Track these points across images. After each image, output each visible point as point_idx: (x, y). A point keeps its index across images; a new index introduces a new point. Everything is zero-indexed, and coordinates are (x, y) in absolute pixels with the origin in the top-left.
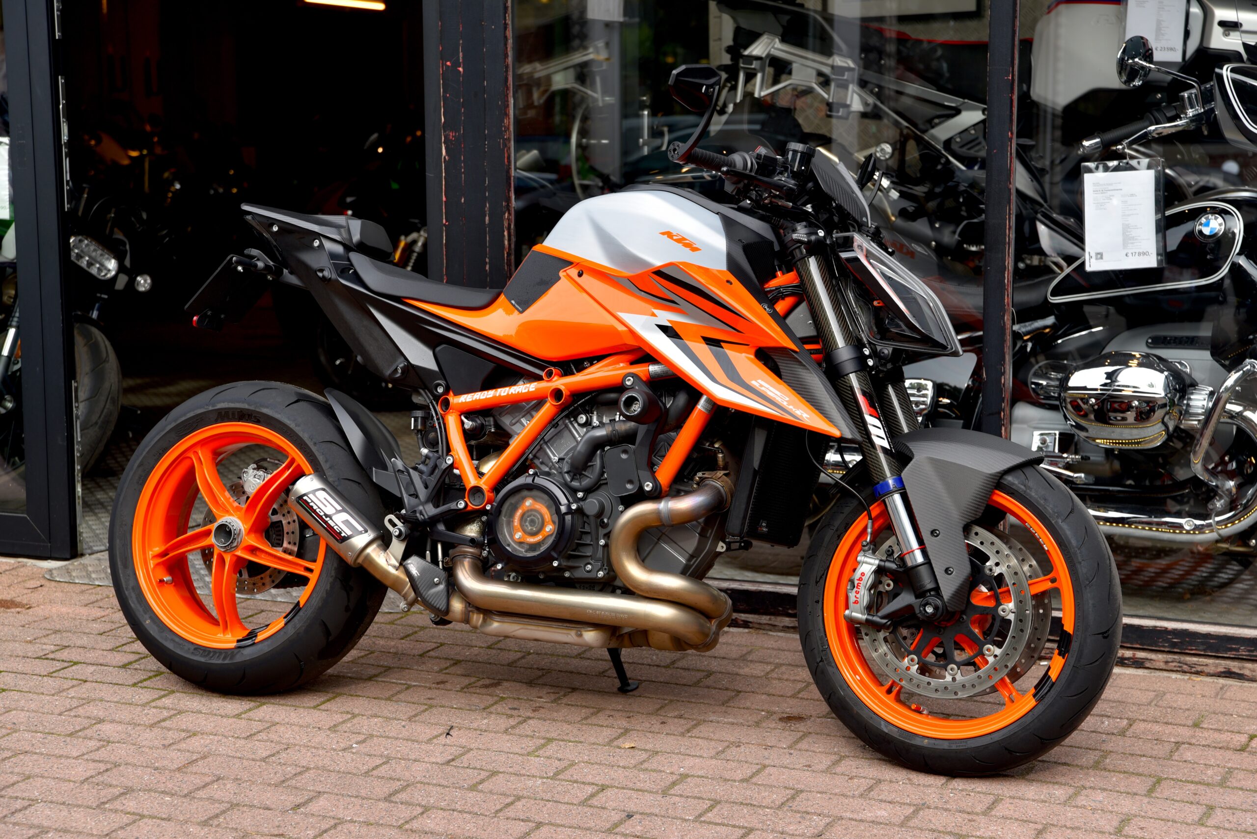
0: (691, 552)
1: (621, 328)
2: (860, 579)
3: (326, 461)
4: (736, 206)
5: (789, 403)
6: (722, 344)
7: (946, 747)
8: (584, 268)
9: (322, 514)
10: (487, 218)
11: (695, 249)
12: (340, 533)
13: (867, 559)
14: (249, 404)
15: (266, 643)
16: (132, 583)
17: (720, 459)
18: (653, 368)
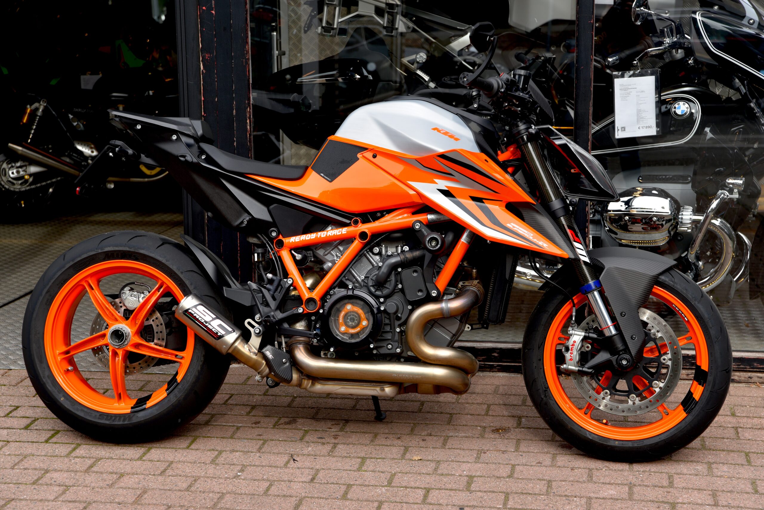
0: (454, 333)
1: (411, 192)
2: (573, 345)
3: (191, 284)
5: (534, 238)
6: (484, 200)
7: (631, 446)
8: (376, 152)
9: (203, 321)
10: (234, 111)
11: (457, 139)
12: (217, 333)
13: (576, 332)
14: (129, 248)
15: (154, 408)
16: (47, 373)
17: (474, 273)
18: (431, 217)
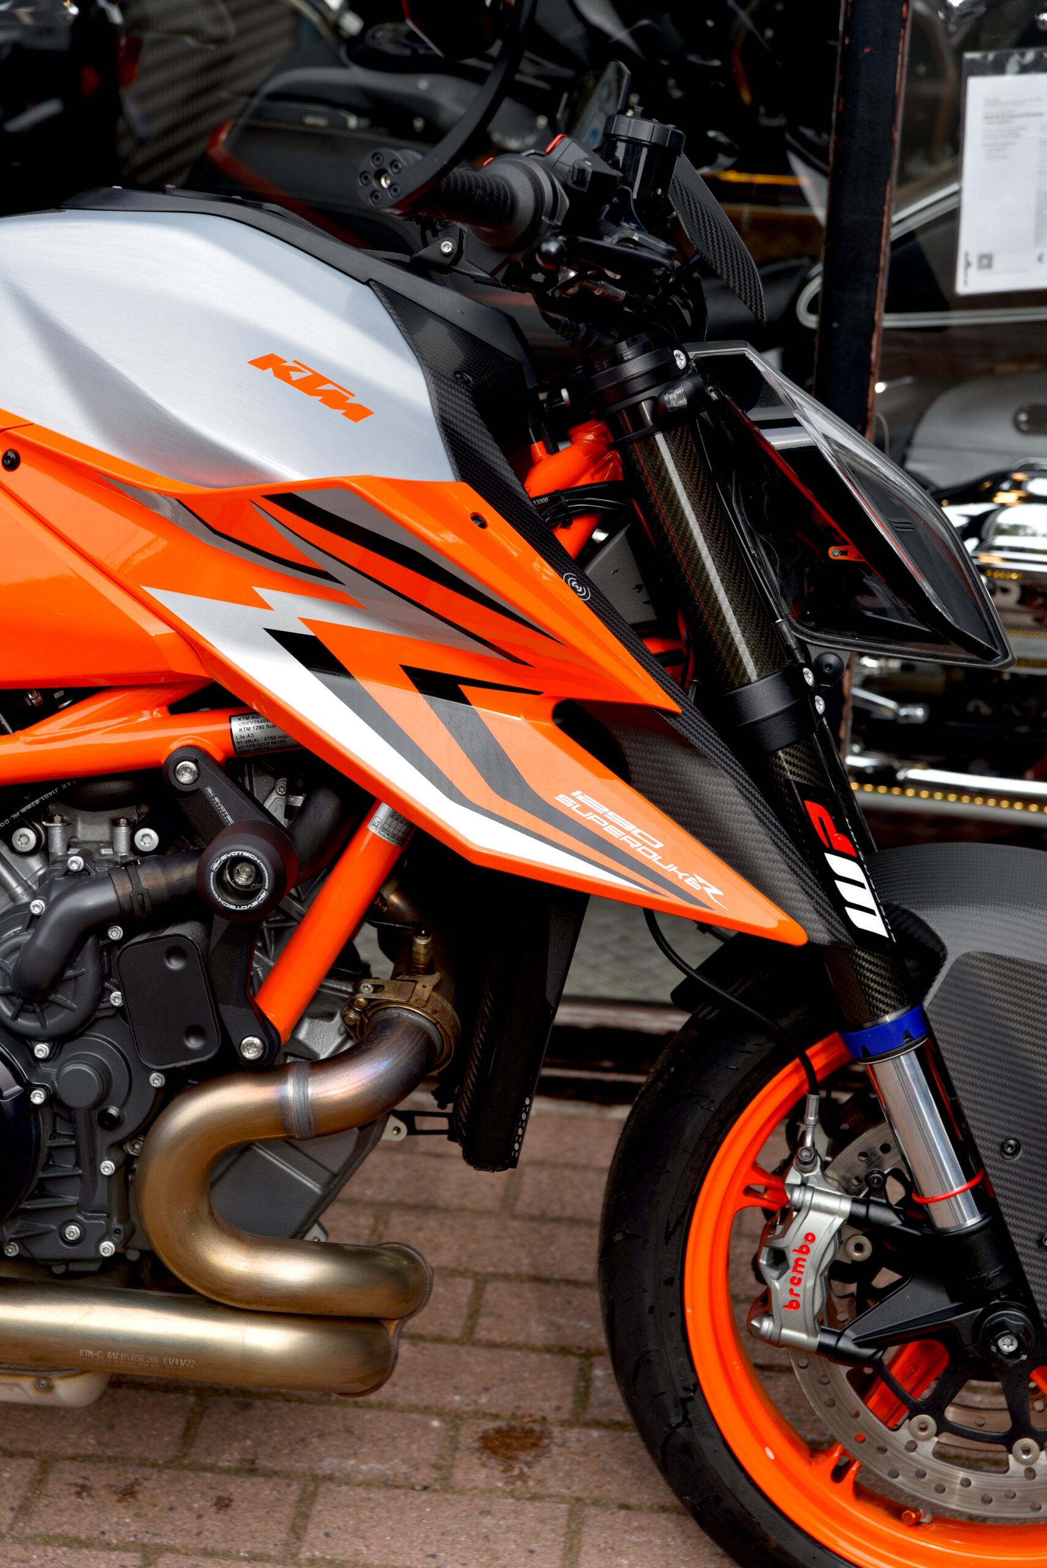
0: (335, 1168)
1: (156, 628)
2: (804, 1250)
4: (406, 259)
5: (667, 855)
6: (465, 689)
8: (20, 445)
11: (357, 413)
13: (819, 1200)
17: (423, 951)
18: (241, 727)
